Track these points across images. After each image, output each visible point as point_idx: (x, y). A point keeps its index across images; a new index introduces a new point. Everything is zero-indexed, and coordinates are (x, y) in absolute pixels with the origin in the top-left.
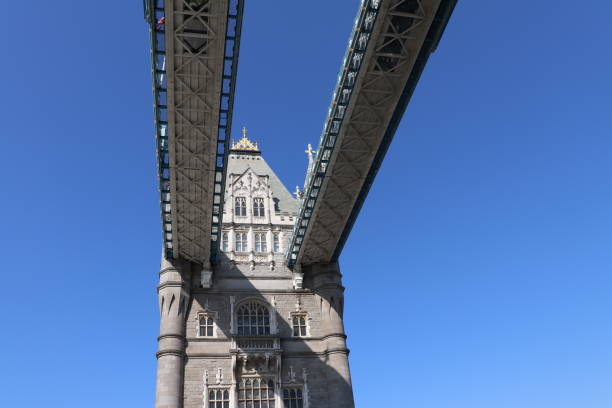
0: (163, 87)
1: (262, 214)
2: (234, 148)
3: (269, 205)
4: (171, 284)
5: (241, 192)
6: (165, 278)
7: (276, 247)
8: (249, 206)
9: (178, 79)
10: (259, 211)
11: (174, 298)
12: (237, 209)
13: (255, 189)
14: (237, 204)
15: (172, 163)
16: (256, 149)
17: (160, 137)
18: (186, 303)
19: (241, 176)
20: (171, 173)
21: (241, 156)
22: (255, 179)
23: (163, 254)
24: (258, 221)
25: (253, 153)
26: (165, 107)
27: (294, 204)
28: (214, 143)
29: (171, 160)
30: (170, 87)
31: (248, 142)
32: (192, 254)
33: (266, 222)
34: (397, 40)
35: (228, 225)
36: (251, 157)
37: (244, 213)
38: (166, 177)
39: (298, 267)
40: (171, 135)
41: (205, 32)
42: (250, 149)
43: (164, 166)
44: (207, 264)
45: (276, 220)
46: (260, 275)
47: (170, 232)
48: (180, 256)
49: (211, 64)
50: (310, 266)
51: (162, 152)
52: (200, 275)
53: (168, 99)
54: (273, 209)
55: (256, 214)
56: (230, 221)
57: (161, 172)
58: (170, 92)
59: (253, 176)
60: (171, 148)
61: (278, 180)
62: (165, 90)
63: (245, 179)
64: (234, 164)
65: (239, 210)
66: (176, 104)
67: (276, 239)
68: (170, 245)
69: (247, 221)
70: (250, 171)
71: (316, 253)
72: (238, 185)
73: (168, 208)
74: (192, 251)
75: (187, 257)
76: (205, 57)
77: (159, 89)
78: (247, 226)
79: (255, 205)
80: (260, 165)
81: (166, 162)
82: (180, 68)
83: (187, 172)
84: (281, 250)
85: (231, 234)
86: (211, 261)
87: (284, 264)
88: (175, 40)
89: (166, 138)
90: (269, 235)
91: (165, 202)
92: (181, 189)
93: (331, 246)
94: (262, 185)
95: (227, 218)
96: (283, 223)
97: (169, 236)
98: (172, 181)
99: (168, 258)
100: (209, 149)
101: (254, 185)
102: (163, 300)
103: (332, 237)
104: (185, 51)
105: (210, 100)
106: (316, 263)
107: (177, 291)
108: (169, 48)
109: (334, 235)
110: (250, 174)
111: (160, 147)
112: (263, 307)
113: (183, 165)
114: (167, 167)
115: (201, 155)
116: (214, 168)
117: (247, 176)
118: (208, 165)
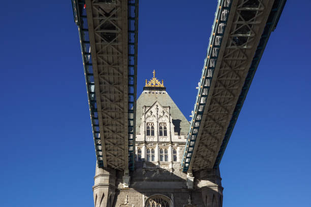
0: (89, 63)
1: (166, 134)
2: (147, 86)
3: (170, 127)
4: (102, 185)
5: (151, 119)
6: (98, 181)
7: (175, 159)
8: (156, 129)
9: (99, 58)
10: (163, 132)
11: (103, 195)
12: (148, 131)
13: (161, 117)
14: (148, 128)
15: (99, 109)
16: (162, 86)
17: (91, 93)
18: (113, 198)
19: (151, 107)
20: (99, 114)
21: (152, 91)
22: (161, 109)
23: (97, 165)
24: (162, 139)
25: (160, 89)
26: (92, 75)
27: (187, 127)
29: (98, 106)
30: (94, 62)
31: (157, 81)
32: (116, 164)
33: (168, 140)
34: (246, 26)
35: (142, 143)
36: (159, 92)
37: (153, 134)
38: (96, 116)
40: (98, 91)
41: (114, 28)
42: (158, 86)
43: (94, 110)
44: (127, 171)
45: (175, 138)
46: (163, 178)
47: (101, 151)
48: (108, 166)
49: (120, 48)
50: (199, 172)
51: (93, 102)
52: (122, 178)
53: (93, 69)
54: (173, 130)
55: (161, 134)
56: (143, 140)
57: (93, 114)
58: (95, 66)
59: (159, 107)
60: (98, 99)
61: (177, 108)
62: (91, 64)
63: (154, 109)
66: (99, 73)
67: (174, 152)
68: (101, 158)
69: (155, 140)
70: (157, 103)
71: (202, 163)
72: (149, 114)
74: (116, 163)
75: (113, 167)
76: (116, 44)
77: (87, 64)
78: (154, 143)
79: (161, 128)
80: (165, 98)
81: (96, 108)
82: (100, 51)
83: (109, 113)
84: (178, 160)
85: (143, 149)
86: (129, 169)
87: (180, 170)
88: (95, 35)
89: (94, 93)
90: (170, 149)
92: (106, 124)
93: (212, 158)
94: (166, 114)
95: (140, 137)
96: (180, 141)
97: (101, 153)
98: (100, 119)
99: (99, 167)
100: (123, 99)
101: (160, 113)
102: (96, 197)
103: (212, 153)
104: (102, 41)
105: (121, 69)
106: (203, 170)
107: (106, 190)
108: (92, 39)
109: (214, 152)
110: (157, 106)
111: (90, 99)
112: (165, 201)
113: (107, 109)
114: (96, 110)
115: (118, 103)
116: (127, 111)
117: (155, 107)
118: (123, 109)
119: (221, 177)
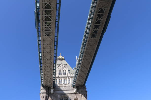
0: (40, 44)
1: (66, 74)
2: (58, 58)
4: (43, 93)
5: (60, 69)
6: (42, 91)
7: (69, 82)
8: (62, 72)
9: (44, 42)
10: (65, 73)
11: (44, 96)
12: (59, 73)
14: (59, 72)
15: (43, 62)
16: (63, 58)
17: (40, 56)
18: (47, 98)
19: (60, 65)
20: (42, 65)
21: (60, 60)
23: (41, 85)
24: (64, 76)
25: (63, 59)
26: (41, 49)
27: (73, 71)
28: (53, 57)
29: (42, 62)
30: (42, 44)
33: (66, 76)
34: (96, 30)
35: (57, 77)
36: (62, 60)
37: (61, 74)
39: (75, 87)
40: (42, 56)
41: (50, 31)
42: (62, 58)
43: (41, 63)
44: (52, 87)
45: (69, 75)
46: (66, 89)
47: (43, 80)
48: (45, 86)
49: (52, 38)
50: (78, 87)
51: (40, 60)
52: (50, 90)
53: (41, 47)
54: (68, 73)
56: (58, 76)
57: (40, 65)
58: (42, 45)
59: (63, 65)
60: (42, 59)
62: (41, 45)
63: (61, 66)
64: (58, 62)
65: (60, 73)
66: (43, 48)
67: (69, 80)
68: (43, 83)
69: (62, 76)
71: (80, 83)
72: (59, 67)
73: (42, 74)
74: (48, 84)
75: (47, 86)
76: (50, 37)
77: (39, 45)
78: (62, 77)
79: (64, 72)
80: (65, 62)
81: (41, 62)
82: (44, 40)
83: (46, 64)
84: (71, 83)
85: (58, 79)
86: (53, 86)
87: (72, 86)
88: (43, 33)
89: (41, 56)
90: (67, 79)
91: (41, 72)
92: (45, 69)
93: (83, 81)
94: (65, 67)
95: (57, 75)
96: (71, 76)
97: (42, 81)
98: (43, 67)
99: (42, 86)
100: (52, 59)
101: (63, 67)
102: (41, 97)
103: (83, 79)
104: (45, 35)
105: (52, 47)
106: (80, 86)
107: (45, 94)
108: (41, 35)
109: (84, 79)
110: (62, 64)
111: (40, 59)
112: (67, 98)
113: (45, 63)
114: (42, 63)
115: (50, 60)
116: (53, 63)
117: (61, 65)
118: (52, 63)
119: (86, 88)
